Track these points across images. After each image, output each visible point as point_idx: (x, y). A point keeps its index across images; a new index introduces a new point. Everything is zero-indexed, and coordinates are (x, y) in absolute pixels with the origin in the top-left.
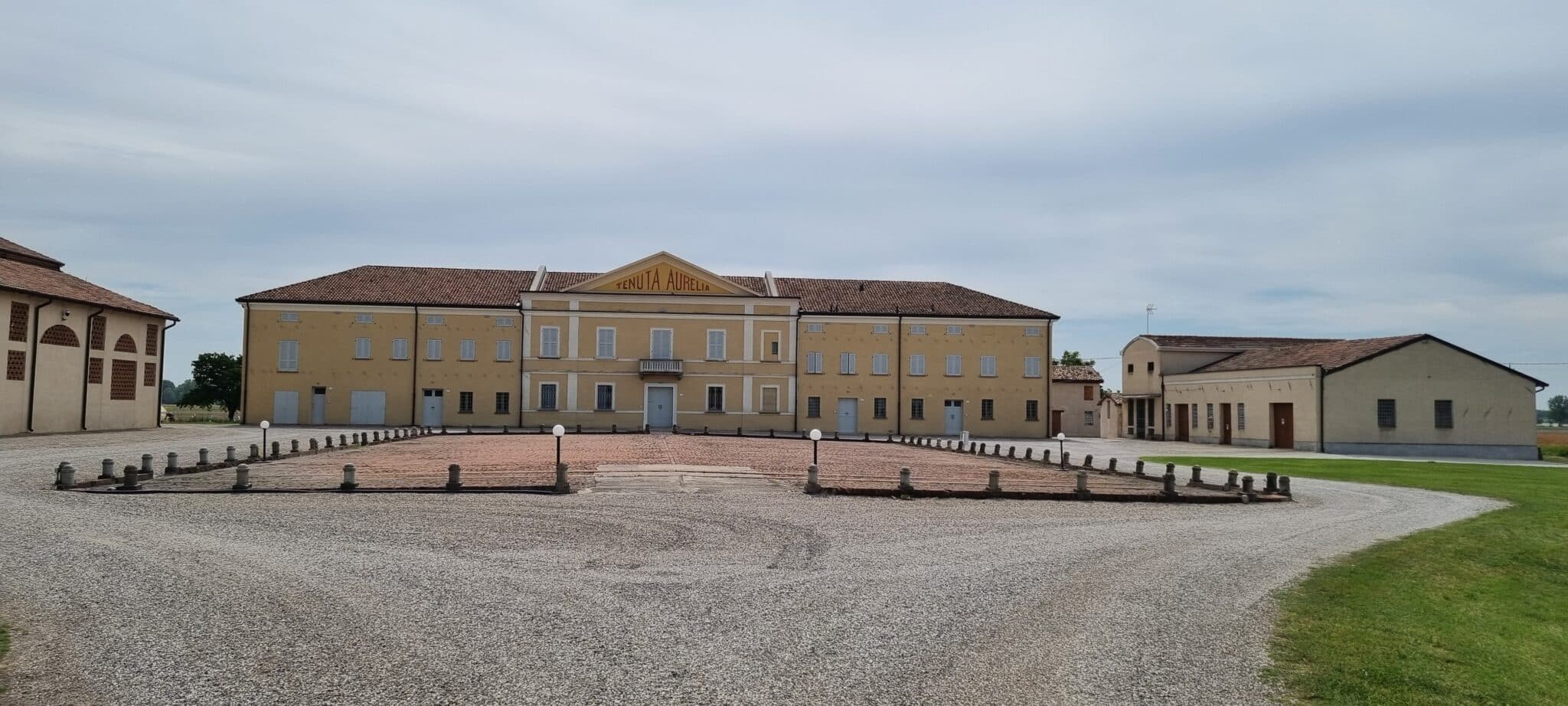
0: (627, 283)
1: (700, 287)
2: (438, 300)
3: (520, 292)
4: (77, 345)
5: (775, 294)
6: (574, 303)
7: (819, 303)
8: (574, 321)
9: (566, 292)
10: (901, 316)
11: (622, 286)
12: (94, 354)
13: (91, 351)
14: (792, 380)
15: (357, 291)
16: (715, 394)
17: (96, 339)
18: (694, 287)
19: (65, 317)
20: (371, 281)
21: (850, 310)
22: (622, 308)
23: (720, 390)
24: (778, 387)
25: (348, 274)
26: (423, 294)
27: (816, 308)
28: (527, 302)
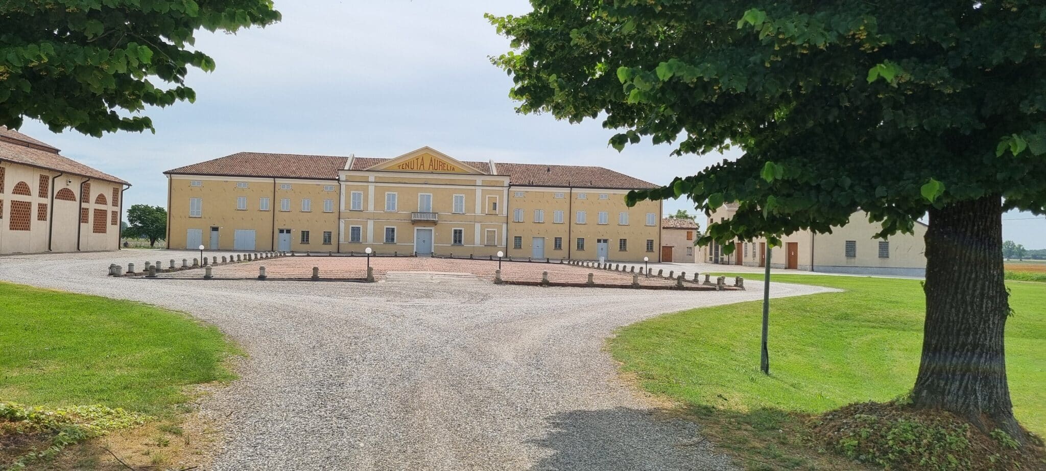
0: (404, 166)
1: (449, 168)
2: (288, 174)
3: (338, 170)
4: (75, 200)
5: (495, 173)
6: (372, 177)
7: (522, 179)
8: (371, 188)
9: (367, 171)
10: (571, 187)
11: (401, 167)
12: (84, 205)
13: (82, 204)
14: (504, 226)
15: (237, 168)
16: (458, 234)
17: (84, 197)
18: (446, 168)
19: (68, 183)
20: (246, 162)
21: (541, 183)
22: (401, 181)
23: (460, 231)
24: (496, 230)
25: (231, 157)
26: (278, 170)
27: (520, 182)
28: (343, 176)
